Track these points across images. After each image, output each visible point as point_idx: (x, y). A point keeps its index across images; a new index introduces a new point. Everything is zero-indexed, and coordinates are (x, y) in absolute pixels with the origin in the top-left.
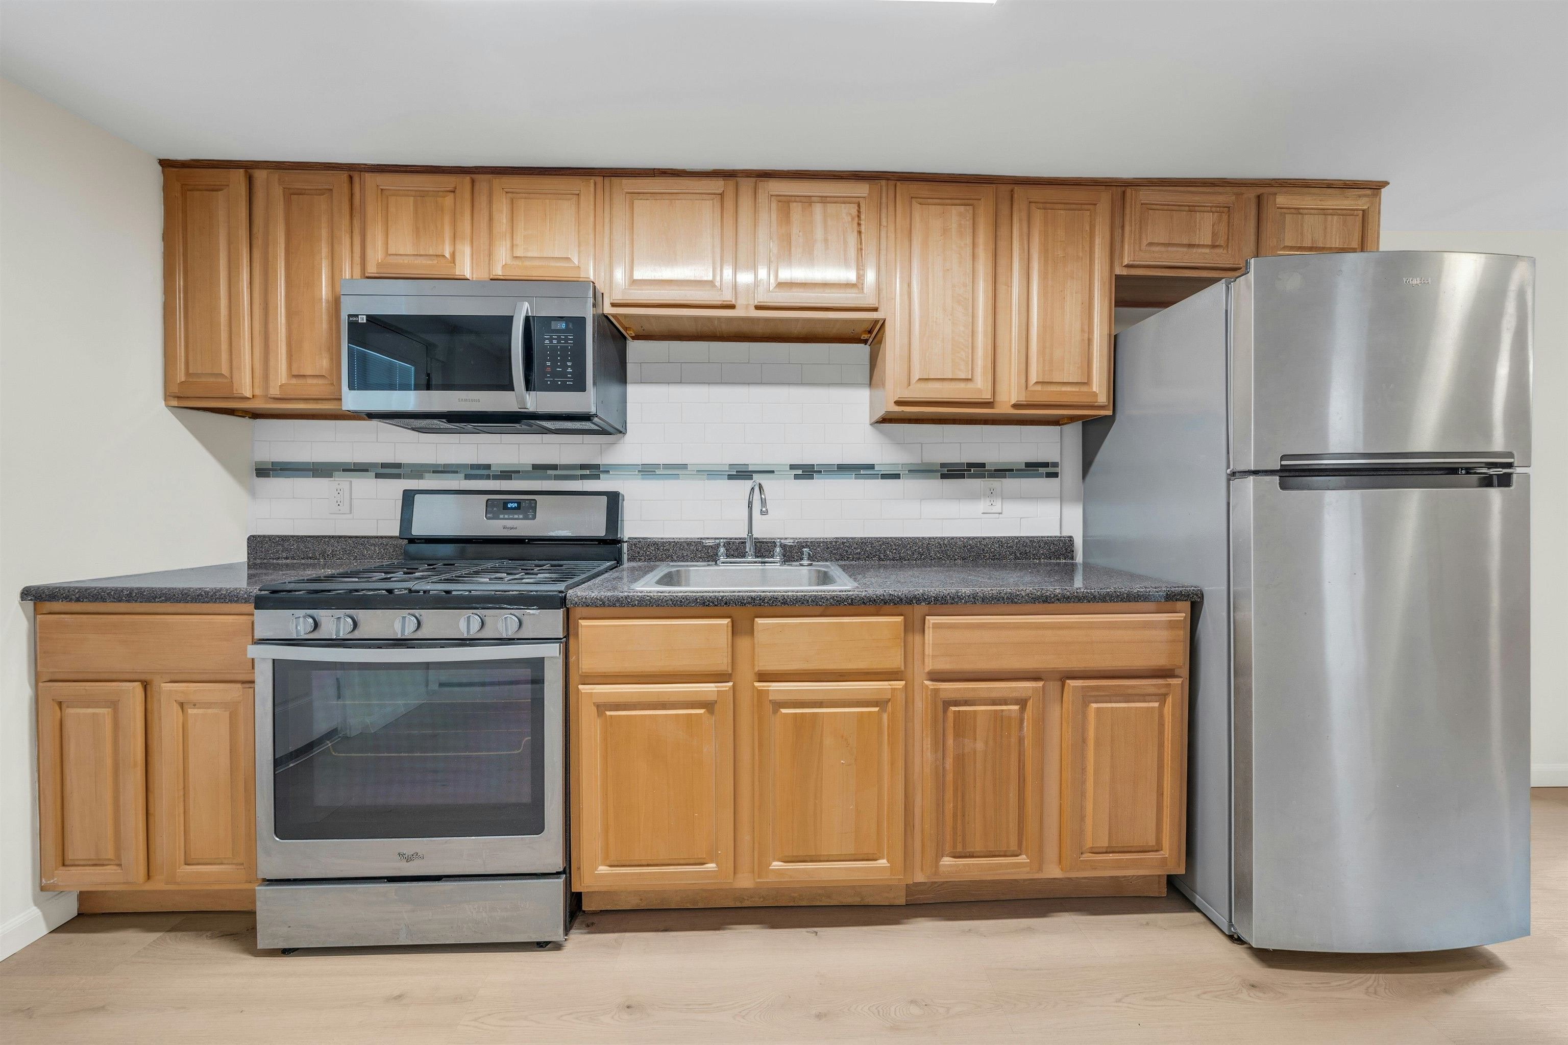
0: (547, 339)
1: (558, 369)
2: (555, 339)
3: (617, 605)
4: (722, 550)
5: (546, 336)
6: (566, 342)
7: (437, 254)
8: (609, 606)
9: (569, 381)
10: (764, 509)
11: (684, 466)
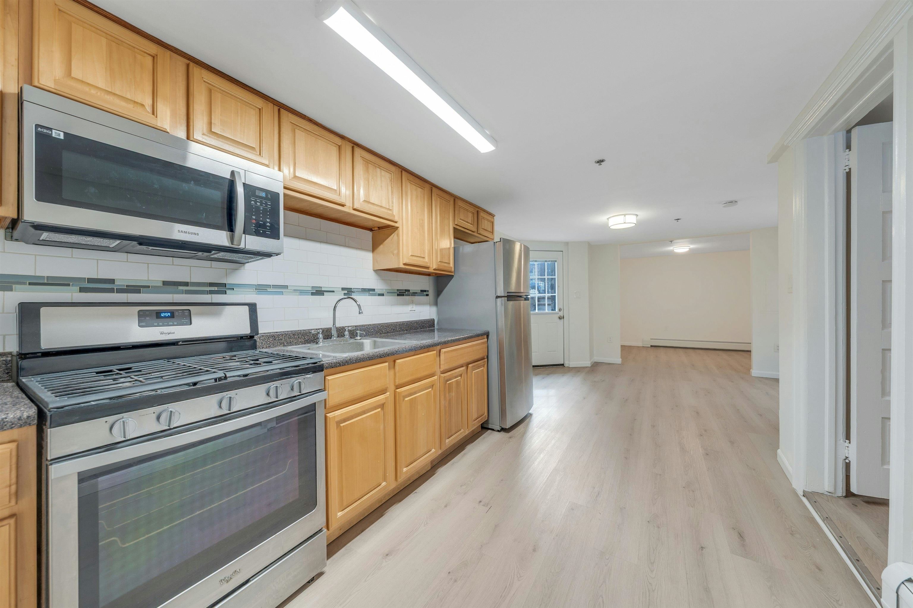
0: (253, 201)
1: (261, 222)
2: (258, 202)
3: (346, 364)
4: (321, 336)
5: (252, 198)
6: (266, 206)
7: (136, 100)
8: (343, 365)
9: (268, 231)
10: (361, 311)
11: (286, 287)
